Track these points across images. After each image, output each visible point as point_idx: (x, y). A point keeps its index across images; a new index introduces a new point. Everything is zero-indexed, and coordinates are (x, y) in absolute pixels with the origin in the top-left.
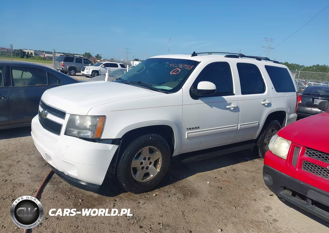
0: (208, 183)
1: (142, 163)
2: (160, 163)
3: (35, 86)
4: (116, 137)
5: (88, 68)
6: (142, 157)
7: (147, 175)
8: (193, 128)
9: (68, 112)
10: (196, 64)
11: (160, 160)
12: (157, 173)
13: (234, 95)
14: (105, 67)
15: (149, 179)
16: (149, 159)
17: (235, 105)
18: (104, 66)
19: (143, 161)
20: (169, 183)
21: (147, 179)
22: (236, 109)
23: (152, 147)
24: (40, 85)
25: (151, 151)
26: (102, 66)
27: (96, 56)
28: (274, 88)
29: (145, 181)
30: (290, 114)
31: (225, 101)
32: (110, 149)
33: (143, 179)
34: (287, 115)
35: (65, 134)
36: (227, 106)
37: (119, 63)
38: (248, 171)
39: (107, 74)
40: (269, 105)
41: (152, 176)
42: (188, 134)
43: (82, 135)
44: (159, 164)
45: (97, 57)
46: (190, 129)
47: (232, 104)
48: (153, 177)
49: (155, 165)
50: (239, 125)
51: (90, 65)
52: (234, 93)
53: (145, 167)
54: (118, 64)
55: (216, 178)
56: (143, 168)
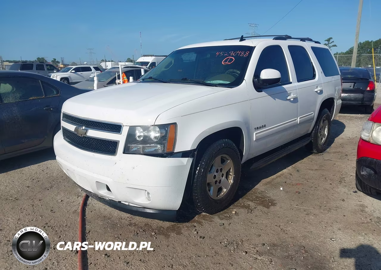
0: (281, 189)
1: (215, 176)
2: (232, 173)
3: (29, 100)
4: (191, 148)
5: (55, 75)
6: (214, 169)
7: (220, 190)
8: (260, 128)
9: (124, 125)
10: (251, 49)
11: (231, 170)
12: (230, 187)
13: (291, 83)
14: (76, 72)
15: (223, 195)
16: (221, 170)
17: (295, 95)
18: (74, 71)
19: (216, 174)
20: (241, 196)
21: (221, 195)
22: (295, 100)
23: (224, 156)
24: (35, 98)
25: (223, 161)
26: (71, 71)
27: (52, 61)
28: (323, 72)
29: (220, 198)
30: (338, 100)
31: (285, 91)
32: (185, 164)
33: (217, 196)
34: (335, 102)
35: (124, 153)
36: (288, 96)
37: (92, 65)
38: (313, 170)
39: (95, 79)
40: (321, 92)
41: (225, 190)
42: (257, 135)
43: (147, 150)
44: (231, 175)
45: (54, 62)
46: (258, 128)
47: (292, 94)
48: (227, 192)
49: (227, 177)
50: (299, 118)
51: (55, 72)
52: (291, 81)
53: (218, 181)
54: (92, 67)
55: (285, 182)
56: (216, 182)
